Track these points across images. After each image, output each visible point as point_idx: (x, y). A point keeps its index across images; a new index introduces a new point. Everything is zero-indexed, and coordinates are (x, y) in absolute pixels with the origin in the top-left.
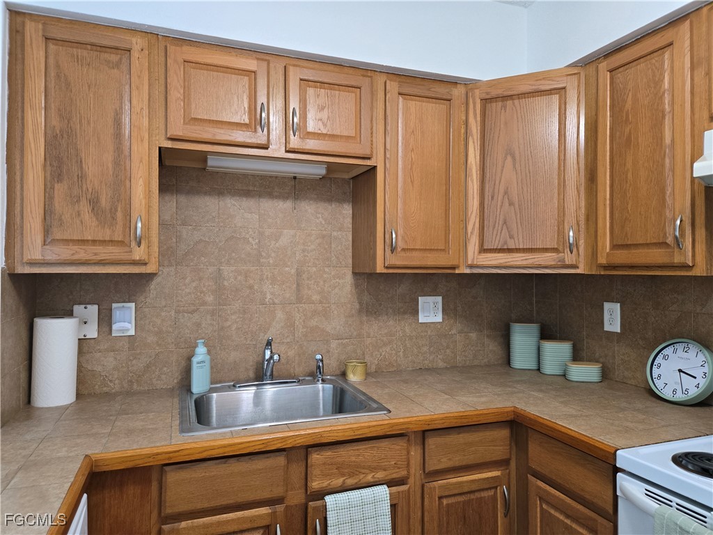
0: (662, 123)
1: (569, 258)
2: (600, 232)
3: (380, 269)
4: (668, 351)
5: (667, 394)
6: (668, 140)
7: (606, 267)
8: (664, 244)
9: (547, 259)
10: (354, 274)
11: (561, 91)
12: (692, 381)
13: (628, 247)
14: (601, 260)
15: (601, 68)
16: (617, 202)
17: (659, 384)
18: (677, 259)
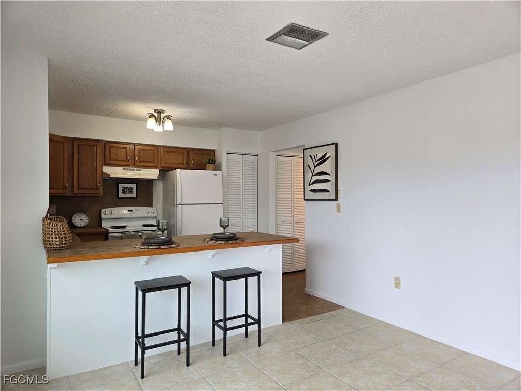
0: (94, 162)
1: (65, 191)
2: (75, 184)
4: (76, 216)
5: (79, 225)
6: (95, 166)
7: (75, 194)
8: (94, 189)
9: (61, 191)
11: (63, 143)
12: (85, 221)
13: (84, 189)
14: (75, 192)
15: (75, 142)
16: (80, 178)
17: (76, 224)
18: (98, 192)
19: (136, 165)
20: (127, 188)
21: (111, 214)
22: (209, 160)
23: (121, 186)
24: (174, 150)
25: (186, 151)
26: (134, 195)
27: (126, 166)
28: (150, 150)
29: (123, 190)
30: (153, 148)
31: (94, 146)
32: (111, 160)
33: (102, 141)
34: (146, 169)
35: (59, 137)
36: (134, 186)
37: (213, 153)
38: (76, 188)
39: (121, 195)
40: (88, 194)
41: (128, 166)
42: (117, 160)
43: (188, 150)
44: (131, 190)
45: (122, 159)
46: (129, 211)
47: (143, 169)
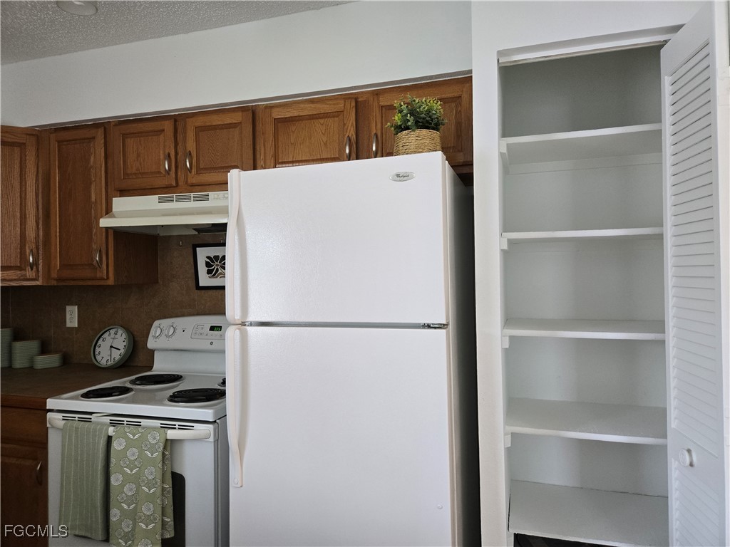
0: (89, 189)
1: (29, 274)
2: (52, 255)
4: (106, 335)
5: (103, 363)
6: (93, 199)
7: (57, 280)
8: (91, 266)
9: (11, 274)
11: (22, 146)
13: (72, 266)
14: (56, 274)
15: (52, 137)
17: (99, 359)
18: (99, 275)
19: (190, 182)
20: (217, 258)
21: (168, 336)
23: (203, 254)
25: (350, 104)
28: (229, 126)
29: (208, 265)
30: (238, 117)
31: (88, 140)
32: (128, 175)
35: (12, 130)
38: (55, 264)
39: (203, 280)
41: (171, 188)
42: (142, 175)
46: (212, 328)
47: (211, 194)
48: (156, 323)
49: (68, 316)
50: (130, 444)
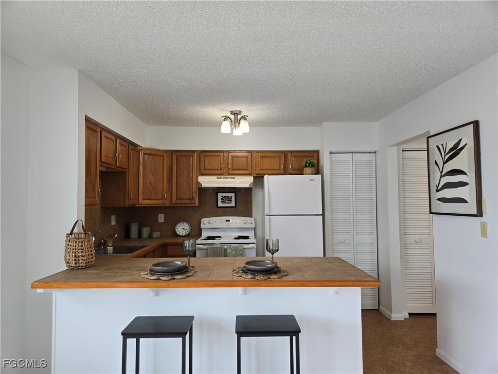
0: (190, 173)
1: (165, 202)
2: (173, 195)
3: (127, 206)
4: (179, 225)
5: (181, 234)
6: (191, 176)
7: (173, 204)
8: (190, 199)
9: (160, 202)
10: (101, 207)
11: (163, 156)
12: (186, 231)
13: (181, 199)
14: (174, 202)
15: (174, 154)
16: (178, 188)
17: (178, 233)
18: (193, 202)
19: (229, 173)
20: (225, 197)
21: (209, 224)
22: (307, 163)
23: (220, 195)
24: (269, 154)
25: (283, 154)
26: (233, 204)
27: (220, 175)
28: (243, 157)
29: (222, 199)
30: (247, 154)
31: (190, 156)
32: (205, 169)
33: (197, 151)
34: (240, 177)
35: (159, 150)
36: (232, 195)
37: (316, 154)
38: (174, 198)
39: (220, 204)
40: (185, 204)
41: (222, 174)
42: (211, 169)
43: (285, 153)
44: (230, 199)
45: (216, 168)
46: (226, 221)
47: (236, 177)
48: (203, 220)
49: (159, 218)
50: (232, 250)
